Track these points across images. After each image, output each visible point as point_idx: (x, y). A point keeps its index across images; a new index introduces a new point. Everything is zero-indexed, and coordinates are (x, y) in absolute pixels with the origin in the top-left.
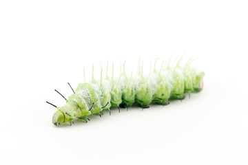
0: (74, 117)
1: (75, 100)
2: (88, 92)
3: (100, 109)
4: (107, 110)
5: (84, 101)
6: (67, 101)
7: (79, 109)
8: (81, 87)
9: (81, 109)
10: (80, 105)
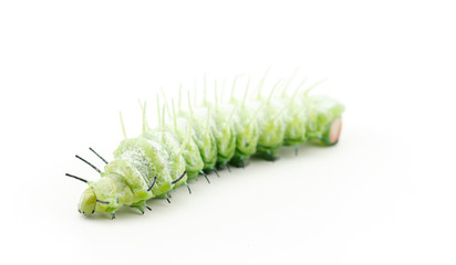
0: (116, 205)
1: (118, 171)
2: (143, 153)
3: (168, 186)
4: (183, 185)
5: (137, 173)
6: (102, 175)
7: (128, 189)
8: (126, 146)
9: (132, 188)
10: (130, 181)
